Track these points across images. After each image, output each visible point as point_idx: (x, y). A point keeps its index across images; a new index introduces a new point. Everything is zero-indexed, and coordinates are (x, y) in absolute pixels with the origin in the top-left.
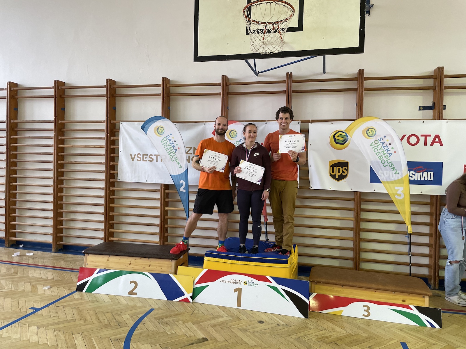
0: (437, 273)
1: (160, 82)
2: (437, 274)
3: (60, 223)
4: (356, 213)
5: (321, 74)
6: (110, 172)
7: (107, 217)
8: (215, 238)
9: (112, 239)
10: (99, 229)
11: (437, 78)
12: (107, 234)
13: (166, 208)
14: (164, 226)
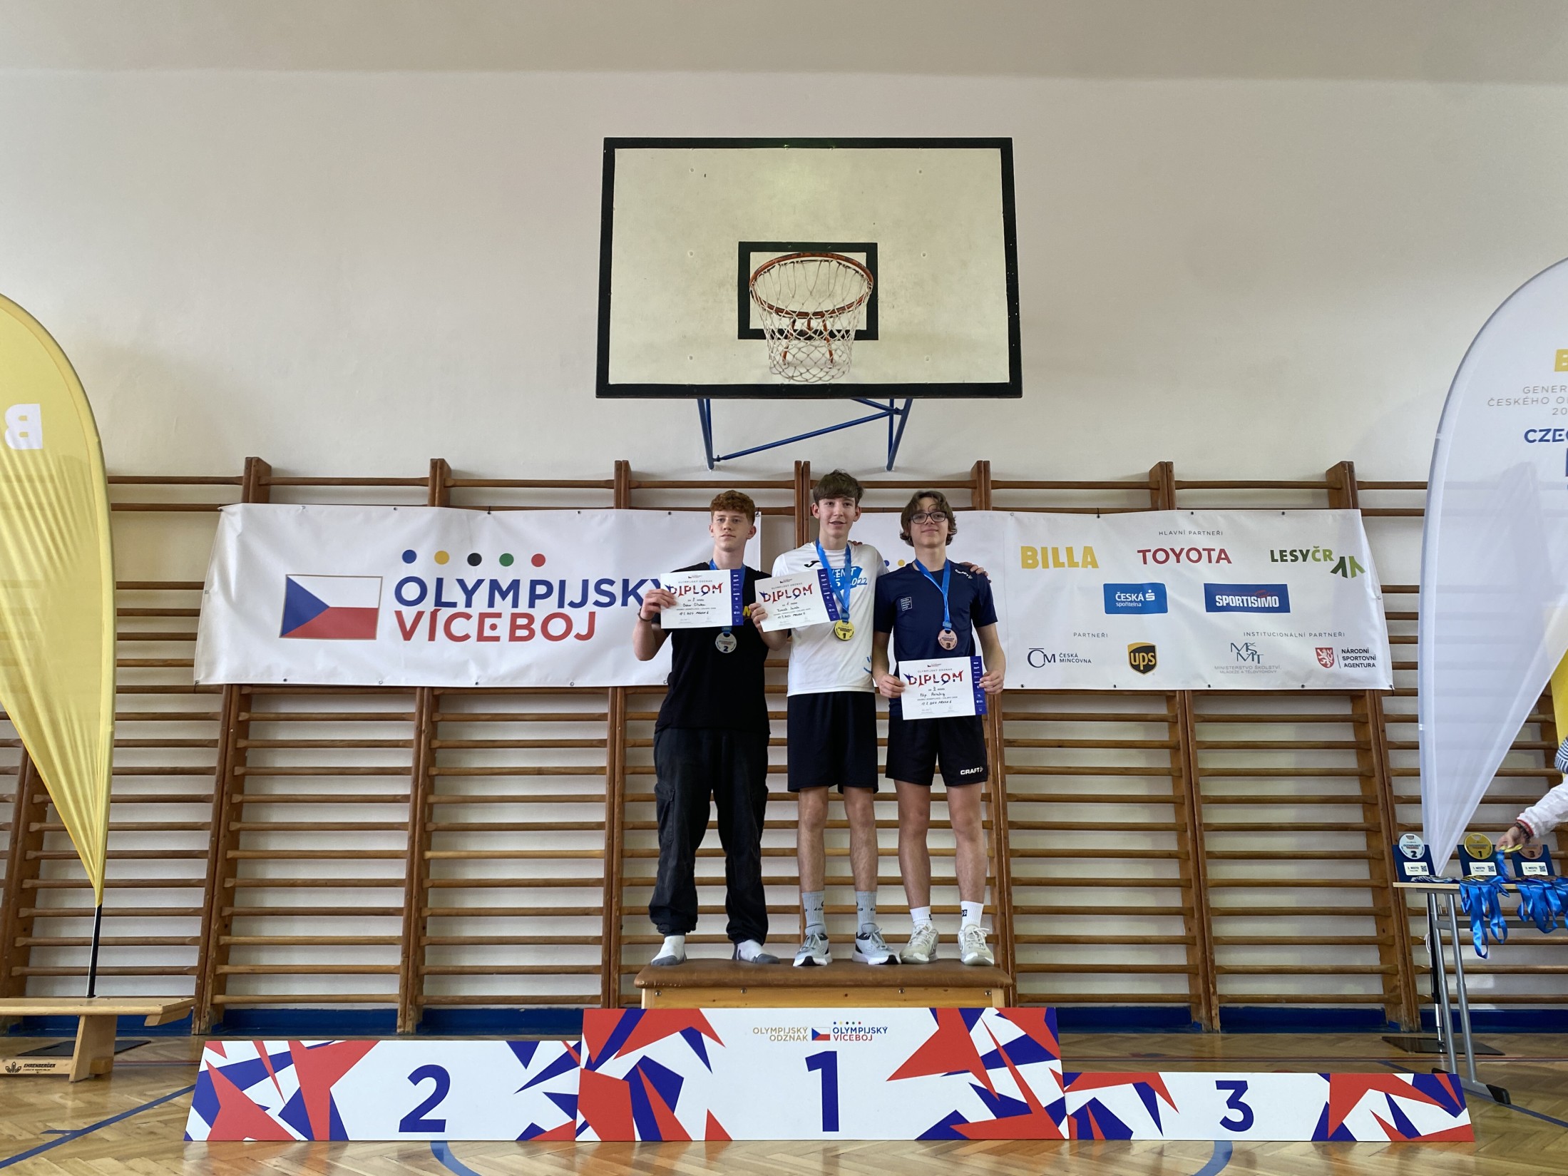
0: (1211, 986)
1: (425, 472)
2: (1212, 990)
3: (25, 930)
4: (997, 835)
5: (880, 470)
6: (235, 742)
7: (215, 893)
8: (590, 939)
9: (226, 969)
10: (179, 941)
11: (1158, 489)
12: (213, 954)
13: (428, 854)
14: (419, 910)
